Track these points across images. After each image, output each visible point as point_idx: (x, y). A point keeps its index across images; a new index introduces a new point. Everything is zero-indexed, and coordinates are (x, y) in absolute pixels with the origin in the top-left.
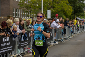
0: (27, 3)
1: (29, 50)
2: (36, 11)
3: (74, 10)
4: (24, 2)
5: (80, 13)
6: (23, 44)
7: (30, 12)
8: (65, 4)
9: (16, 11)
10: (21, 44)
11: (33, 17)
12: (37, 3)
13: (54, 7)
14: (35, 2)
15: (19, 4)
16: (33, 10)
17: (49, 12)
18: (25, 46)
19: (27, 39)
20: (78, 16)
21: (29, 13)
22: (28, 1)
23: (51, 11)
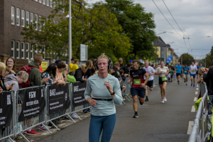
0: (40, 30)
1: (41, 125)
3: (134, 44)
7: (44, 48)
8: (117, 33)
9: (17, 47)
10: (24, 111)
11: (51, 58)
12: (60, 29)
13: (93, 39)
14: (55, 29)
15: (24, 32)
17: (84, 49)
19: (37, 103)
20: (142, 57)
21: (43, 51)
23: (87, 46)
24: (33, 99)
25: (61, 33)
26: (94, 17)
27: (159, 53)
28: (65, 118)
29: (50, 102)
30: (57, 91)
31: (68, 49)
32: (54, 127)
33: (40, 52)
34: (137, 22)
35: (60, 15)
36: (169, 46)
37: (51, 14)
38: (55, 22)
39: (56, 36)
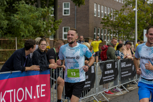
0: (114, 20)
1: (115, 88)
2: (127, 31)
4: (109, 19)
6: (106, 79)
7: (117, 32)
9: (98, 32)
10: (103, 78)
12: (129, 19)
14: (125, 19)
15: (103, 21)
16: (122, 29)
21: (116, 35)
22: (115, 17)
24: (109, 69)
25: (130, 22)
28: (133, 83)
29: (122, 72)
30: (126, 64)
31: (134, 33)
32: (124, 90)
33: (114, 36)
35: (129, 9)
37: (122, 8)
38: (125, 14)
39: (125, 24)
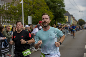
0: (7, 10)
2: (16, 17)
3: (55, 15)
4: (4, 9)
5: (60, 19)
6: (4, 51)
7: (10, 18)
8: (46, 10)
10: (2, 51)
11: (13, 23)
12: (17, 9)
13: (34, 13)
14: (15, 8)
16: (13, 16)
18: (6, 53)
19: (8, 46)
20: (59, 22)
21: (9, 20)
22: (8, 8)
23: (31, 17)
25: (18, 11)
26: (35, 3)
27: (67, 19)
31: (22, 18)
34: (56, 4)
35: (17, 2)
36: (72, 15)
37: (13, 1)
38: (15, 5)
39: (15, 12)
